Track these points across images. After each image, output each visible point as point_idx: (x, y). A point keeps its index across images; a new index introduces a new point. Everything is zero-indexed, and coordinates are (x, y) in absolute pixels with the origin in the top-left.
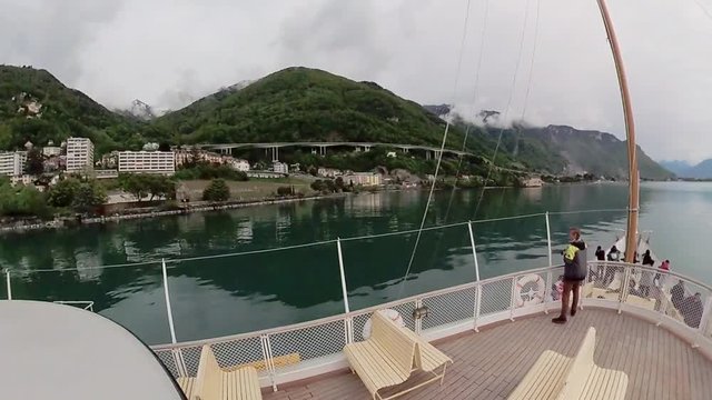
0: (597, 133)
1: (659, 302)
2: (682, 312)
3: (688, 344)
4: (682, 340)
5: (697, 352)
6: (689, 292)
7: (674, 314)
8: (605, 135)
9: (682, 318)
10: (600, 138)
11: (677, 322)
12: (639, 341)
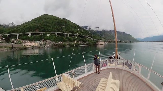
0: (122, 32)
1: (123, 66)
2: (128, 67)
3: (130, 72)
4: (128, 72)
5: (132, 74)
6: (129, 63)
7: (126, 67)
8: (123, 33)
9: (128, 68)
10: (122, 33)
11: (127, 69)
12: (120, 73)
